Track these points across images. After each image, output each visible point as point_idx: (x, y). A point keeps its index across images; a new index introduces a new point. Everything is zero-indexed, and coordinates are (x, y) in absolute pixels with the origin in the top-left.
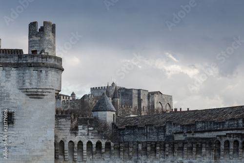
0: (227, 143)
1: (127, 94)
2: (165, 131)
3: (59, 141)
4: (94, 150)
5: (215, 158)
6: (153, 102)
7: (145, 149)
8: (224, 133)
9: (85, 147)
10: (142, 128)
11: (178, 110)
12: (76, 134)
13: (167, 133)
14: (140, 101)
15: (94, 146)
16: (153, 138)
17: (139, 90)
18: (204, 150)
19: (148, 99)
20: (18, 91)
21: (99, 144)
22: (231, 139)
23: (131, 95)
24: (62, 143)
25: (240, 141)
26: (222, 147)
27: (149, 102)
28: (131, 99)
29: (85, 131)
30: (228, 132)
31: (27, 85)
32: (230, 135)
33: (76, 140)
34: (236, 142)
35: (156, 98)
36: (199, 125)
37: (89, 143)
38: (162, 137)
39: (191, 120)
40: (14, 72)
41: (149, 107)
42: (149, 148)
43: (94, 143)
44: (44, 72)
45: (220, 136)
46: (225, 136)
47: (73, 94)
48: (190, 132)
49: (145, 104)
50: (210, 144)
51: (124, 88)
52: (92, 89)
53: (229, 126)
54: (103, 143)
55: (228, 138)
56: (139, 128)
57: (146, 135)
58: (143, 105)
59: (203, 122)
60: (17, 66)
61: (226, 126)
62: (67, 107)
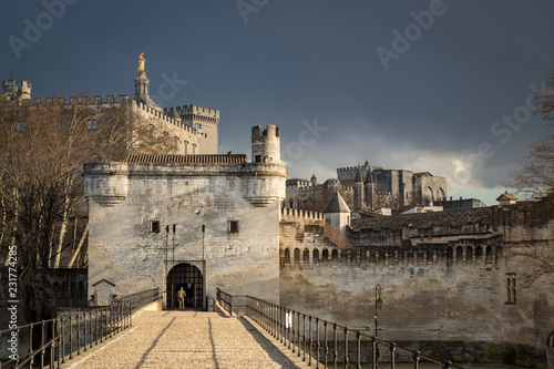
0: (460, 248)
1: (385, 177)
2: (401, 235)
3: (284, 248)
4: (320, 257)
5: (448, 265)
6: (420, 187)
7: (373, 255)
8: (456, 238)
9: (311, 254)
10: (378, 232)
11: (448, 199)
12: (301, 241)
13: (404, 237)
14: (401, 186)
15: (321, 253)
16: (390, 242)
17: (400, 172)
18: (435, 257)
19: (413, 183)
20: (242, 200)
21: (325, 252)
22: (464, 245)
23: (390, 178)
24: (287, 251)
25: (474, 247)
26: (455, 253)
27: (414, 187)
28: (390, 183)
29: (311, 238)
30: (461, 237)
31: (251, 194)
32: (462, 241)
33: (302, 247)
34: (469, 248)
35: (424, 181)
36: (437, 229)
37: (316, 251)
38: (398, 242)
39: (430, 222)
40: (238, 181)
41: (414, 193)
42: (377, 255)
43: (320, 250)
44: (267, 180)
45: (452, 242)
46: (458, 242)
47: (313, 178)
48: (427, 237)
49: (408, 189)
50: (442, 250)
51: (381, 170)
52: (340, 171)
53: (466, 230)
54: (330, 249)
55: (460, 244)
56: (375, 232)
57: (382, 239)
58: (406, 190)
59: (440, 226)
60: (241, 174)
61: (463, 231)
62: (305, 196)
